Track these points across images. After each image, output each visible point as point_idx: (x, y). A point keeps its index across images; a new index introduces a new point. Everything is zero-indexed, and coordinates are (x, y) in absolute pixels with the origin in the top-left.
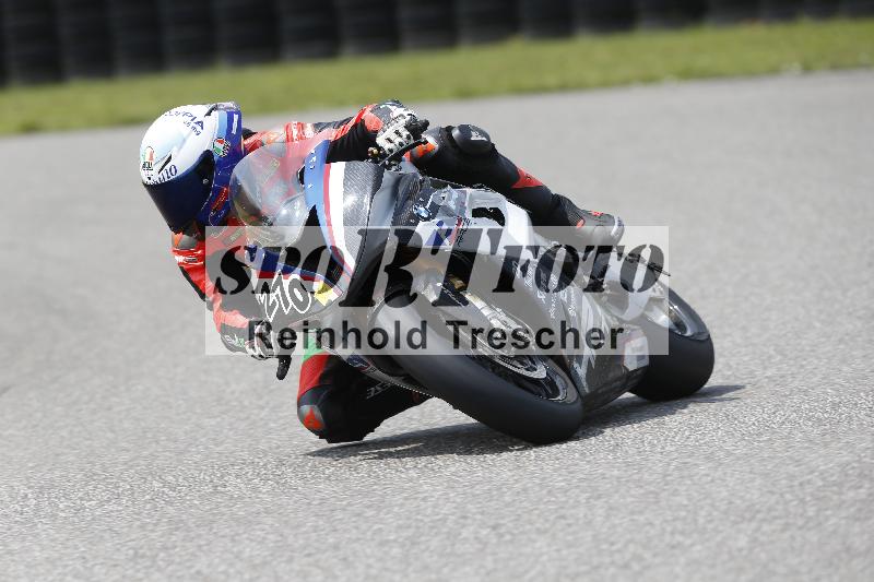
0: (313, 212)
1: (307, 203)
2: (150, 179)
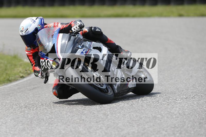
0: (54, 45)
1: (53, 42)
2: (22, 34)
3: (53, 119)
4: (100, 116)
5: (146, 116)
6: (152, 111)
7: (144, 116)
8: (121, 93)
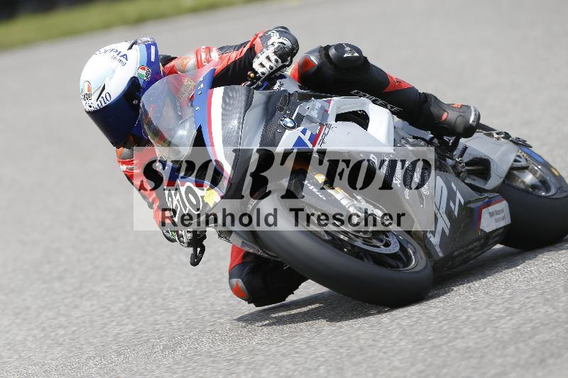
0: (200, 131)
2: (90, 106)
8: (458, 256)
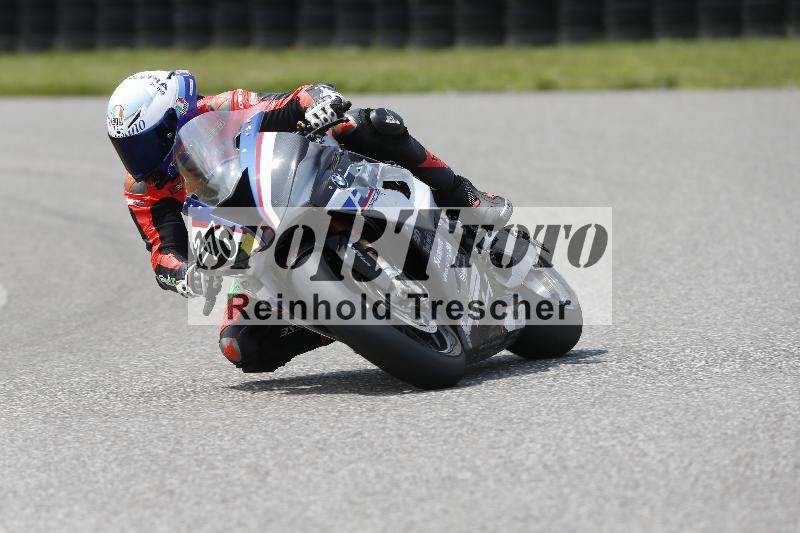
0: (245, 174)
1: (240, 164)
2: (119, 133)
3: (51, 491)
4: (236, 476)
5: (414, 477)
6: (438, 457)
7: (408, 474)
